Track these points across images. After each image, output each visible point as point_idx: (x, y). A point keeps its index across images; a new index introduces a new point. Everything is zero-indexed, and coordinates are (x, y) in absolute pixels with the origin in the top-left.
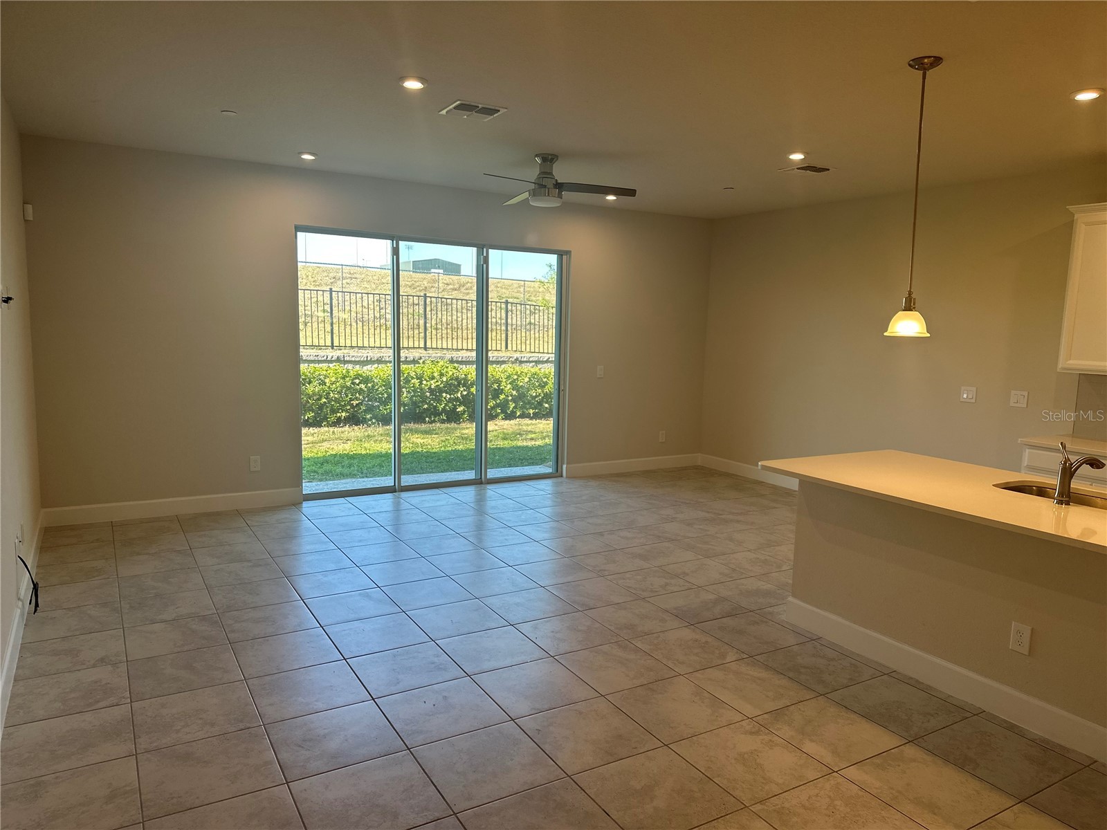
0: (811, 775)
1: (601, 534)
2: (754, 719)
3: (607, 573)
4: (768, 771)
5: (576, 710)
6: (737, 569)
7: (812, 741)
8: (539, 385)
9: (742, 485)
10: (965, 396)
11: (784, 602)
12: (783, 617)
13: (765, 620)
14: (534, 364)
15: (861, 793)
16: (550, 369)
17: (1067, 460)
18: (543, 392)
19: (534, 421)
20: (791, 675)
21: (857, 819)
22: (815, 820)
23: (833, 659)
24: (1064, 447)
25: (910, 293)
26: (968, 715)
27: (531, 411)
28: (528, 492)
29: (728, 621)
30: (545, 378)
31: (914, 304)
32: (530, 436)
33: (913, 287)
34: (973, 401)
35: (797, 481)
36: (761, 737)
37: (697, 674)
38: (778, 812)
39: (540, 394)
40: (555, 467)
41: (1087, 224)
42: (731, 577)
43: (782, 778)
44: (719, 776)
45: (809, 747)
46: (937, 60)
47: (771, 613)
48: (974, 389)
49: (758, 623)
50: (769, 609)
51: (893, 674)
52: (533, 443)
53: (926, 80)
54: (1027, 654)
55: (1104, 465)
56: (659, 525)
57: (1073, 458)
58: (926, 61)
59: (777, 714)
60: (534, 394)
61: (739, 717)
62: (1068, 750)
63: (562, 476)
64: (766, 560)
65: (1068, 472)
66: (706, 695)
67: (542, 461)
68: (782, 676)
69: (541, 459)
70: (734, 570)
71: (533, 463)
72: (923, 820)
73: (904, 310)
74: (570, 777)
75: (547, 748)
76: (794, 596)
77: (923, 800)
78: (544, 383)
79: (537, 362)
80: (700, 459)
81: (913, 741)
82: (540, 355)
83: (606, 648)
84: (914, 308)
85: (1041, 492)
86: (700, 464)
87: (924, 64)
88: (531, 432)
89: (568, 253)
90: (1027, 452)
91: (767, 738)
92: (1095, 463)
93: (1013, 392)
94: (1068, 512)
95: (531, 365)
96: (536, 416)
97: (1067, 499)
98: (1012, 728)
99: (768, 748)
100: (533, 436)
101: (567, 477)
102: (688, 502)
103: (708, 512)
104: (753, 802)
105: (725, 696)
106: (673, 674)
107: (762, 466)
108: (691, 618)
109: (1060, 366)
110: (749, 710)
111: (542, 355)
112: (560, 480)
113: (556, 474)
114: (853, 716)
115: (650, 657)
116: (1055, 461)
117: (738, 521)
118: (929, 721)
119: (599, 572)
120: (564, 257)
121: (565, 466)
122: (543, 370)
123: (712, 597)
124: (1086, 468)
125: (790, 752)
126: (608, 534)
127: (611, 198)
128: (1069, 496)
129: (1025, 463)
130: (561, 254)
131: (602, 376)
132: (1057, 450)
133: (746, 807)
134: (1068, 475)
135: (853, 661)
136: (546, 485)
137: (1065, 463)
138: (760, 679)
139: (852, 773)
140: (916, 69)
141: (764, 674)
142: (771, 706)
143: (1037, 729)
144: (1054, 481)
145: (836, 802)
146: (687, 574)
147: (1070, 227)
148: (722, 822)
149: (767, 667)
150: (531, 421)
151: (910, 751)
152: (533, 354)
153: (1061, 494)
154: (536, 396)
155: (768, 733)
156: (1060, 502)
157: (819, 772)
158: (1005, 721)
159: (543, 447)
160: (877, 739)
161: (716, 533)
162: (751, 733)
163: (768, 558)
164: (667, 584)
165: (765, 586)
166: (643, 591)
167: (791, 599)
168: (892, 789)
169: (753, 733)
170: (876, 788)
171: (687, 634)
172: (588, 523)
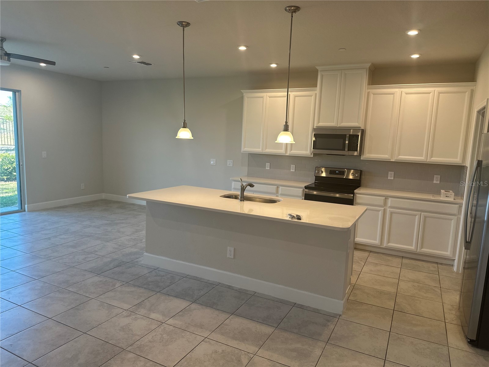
0: (153, 327)
1: (49, 239)
2: (128, 310)
3: (52, 258)
4: (134, 331)
5: (34, 329)
6: (122, 245)
7: (154, 313)
8: (9, 163)
9: (125, 206)
10: (212, 163)
11: (143, 255)
12: (142, 262)
13: (134, 265)
14: (5, 151)
15: (173, 329)
16: (13, 154)
17: (242, 185)
18: (12, 166)
19: (7, 183)
20: (145, 286)
21: (172, 340)
22: (155, 346)
23: (164, 276)
24: (241, 180)
25: (185, 121)
26: (215, 286)
27: (5, 177)
28: (3, 222)
29: (116, 269)
30: (12, 159)
31: (187, 125)
32: (5, 191)
33: (185, 118)
34: (215, 164)
35: (145, 202)
36: (131, 317)
37: (101, 297)
38: (139, 347)
39: (10, 168)
40: (20, 207)
41: (248, 98)
42: (118, 249)
43: (141, 332)
44: (111, 340)
45: (153, 316)
46: (188, 24)
47: (137, 262)
48: (215, 160)
49: (130, 267)
50: (136, 260)
51: (188, 277)
52: (7, 194)
53: (184, 31)
54: (233, 258)
55: (254, 186)
56: (82, 230)
57: (244, 184)
58: (184, 23)
59: (139, 305)
60: (6, 168)
61: (122, 310)
62: (247, 291)
63: (25, 211)
64: (135, 238)
65: (243, 189)
66: (106, 305)
67: (13, 204)
68: (141, 288)
69: (12, 203)
70: (120, 245)
71: (6, 206)
72: (198, 332)
73: (183, 128)
74: (31, 363)
75: (17, 353)
76: (147, 252)
77: (198, 324)
78: (12, 161)
79: (7, 150)
80: (104, 196)
81: (194, 302)
82: (8, 146)
83: (52, 295)
84: (187, 127)
85: (236, 197)
86: (103, 198)
87: (184, 25)
88: (5, 189)
89: (19, 91)
90: (233, 183)
91: (134, 317)
92: (251, 185)
93: (228, 161)
94: (244, 204)
95: (3, 152)
96: (8, 180)
97: (243, 199)
98: (229, 287)
99: (134, 321)
100: (7, 191)
101: (28, 211)
102: (97, 217)
103: (108, 221)
104: (127, 347)
105: (115, 303)
106: (89, 299)
107: (129, 196)
108: (98, 272)
109: (242, 150)
110: (126, 306)
111: (10, 146)
112: (24, 213)
113: (22, 210)
114: (172, 298)
115: (77, 294)
116: (239, 185)
117: (122, 223)
118: (200, 292)
119: (47, 258)
120: (17, 93)
121: (26, 206)
122: (11, 155)
123: (109, 259)
124: (248, 187)
125: (144, 320)
126: (53, 238)
127: (43, 65)
128: (244, 198)
129: (233, 187)
130: (15, 92)
131: (46, 157)
132: (239, 181)
133: (124, 349)
134: (243, 190)
135: (172, 275)
136: (16, 217)
137: (242, 186)
138: (131, 292)
139: (171, 321)
140: (180, 26)
141: (133, 289)
142: (136, 302)
143: (237, 285)
144: (239, 193)
145: (164, 336)
146: (97, 251)
147: (242, 98)
148: (113, 360)
149: (134, 286)
150: (5, 183)
151: (194, 306)
152: (4, 146)
153: (241, 198)
154: (8, 169)
155: (135, 314)
156: (241, 201)
157: (157, 325)
158: (227, 285)
159: (13, 196)
160: (180, 304)
161: (112, 230)
162: (127, 316)
163: (136, 237)
164: (86, 258)
165: (134, 250)
166: (73, 263)
167: (145, 254)
168: (186, 323)
169: (128, 316)
170: (180, 325)
171: (96, 279)
172: (42, 234)
